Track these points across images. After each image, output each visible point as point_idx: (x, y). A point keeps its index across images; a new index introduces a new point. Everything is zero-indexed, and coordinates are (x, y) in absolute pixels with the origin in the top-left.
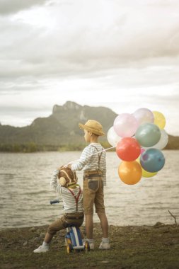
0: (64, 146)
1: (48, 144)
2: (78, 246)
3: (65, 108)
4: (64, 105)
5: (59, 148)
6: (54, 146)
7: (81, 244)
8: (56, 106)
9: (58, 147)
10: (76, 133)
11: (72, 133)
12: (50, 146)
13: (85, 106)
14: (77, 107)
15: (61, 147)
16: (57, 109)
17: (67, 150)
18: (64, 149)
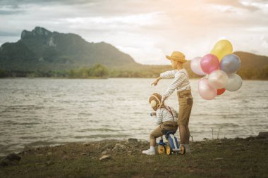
0: (33, 72)
1: (16, 69)
2: (176, 149)
3: (34, 34)
4: (33, 31)
5: (28, 74)
6: (22, 72)
7: (178, 148)
8: (25, 31)
9: (26, 73)
10: (45, 59)
11: (41, 59)
12: (19, 72)
13: (55, 33)
14: (46, 33)
15: (30, 73)
16: (26, 35)
17: (36, 77)
18: (33, 75)
